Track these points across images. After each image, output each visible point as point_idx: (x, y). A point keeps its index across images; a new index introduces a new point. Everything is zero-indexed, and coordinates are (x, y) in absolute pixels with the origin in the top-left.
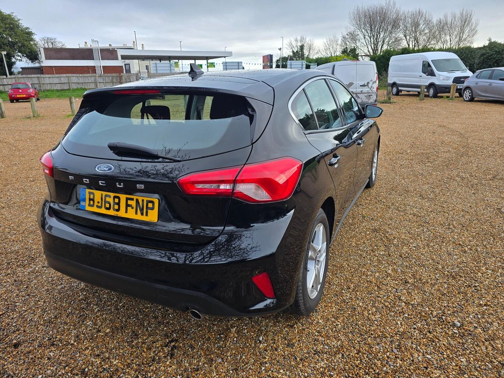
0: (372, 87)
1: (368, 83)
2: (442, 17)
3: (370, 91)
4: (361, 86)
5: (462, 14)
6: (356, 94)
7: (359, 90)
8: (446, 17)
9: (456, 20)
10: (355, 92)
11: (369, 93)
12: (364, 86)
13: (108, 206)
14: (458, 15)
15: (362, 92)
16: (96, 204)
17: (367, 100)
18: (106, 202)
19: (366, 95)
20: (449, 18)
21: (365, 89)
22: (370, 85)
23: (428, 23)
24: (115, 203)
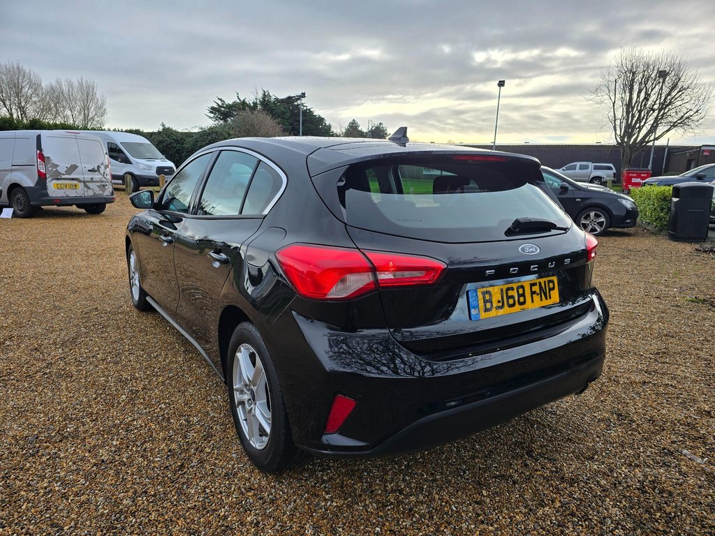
0: (104, 173)
1: (99, 167)
2: (54, 84)
3: (104, 180)
4: (89, 171)
5: (81, 84)
6: (84, 182)
7: (88, 176)
8: (58, 82)
9: (75, 90)
10: (83, 180)
11: (102, 182)
12: (92, 171)
13: (511, 301)
14: (76, 84)
15: (92, 180)
16: (495, 305)
17: (101, 192)
18: (509, 297)
19: (99, 184)
20: (63, 86)
21: (97, 176)
22: (102, 170)
23: (36, 87)
24: (519, 296)
